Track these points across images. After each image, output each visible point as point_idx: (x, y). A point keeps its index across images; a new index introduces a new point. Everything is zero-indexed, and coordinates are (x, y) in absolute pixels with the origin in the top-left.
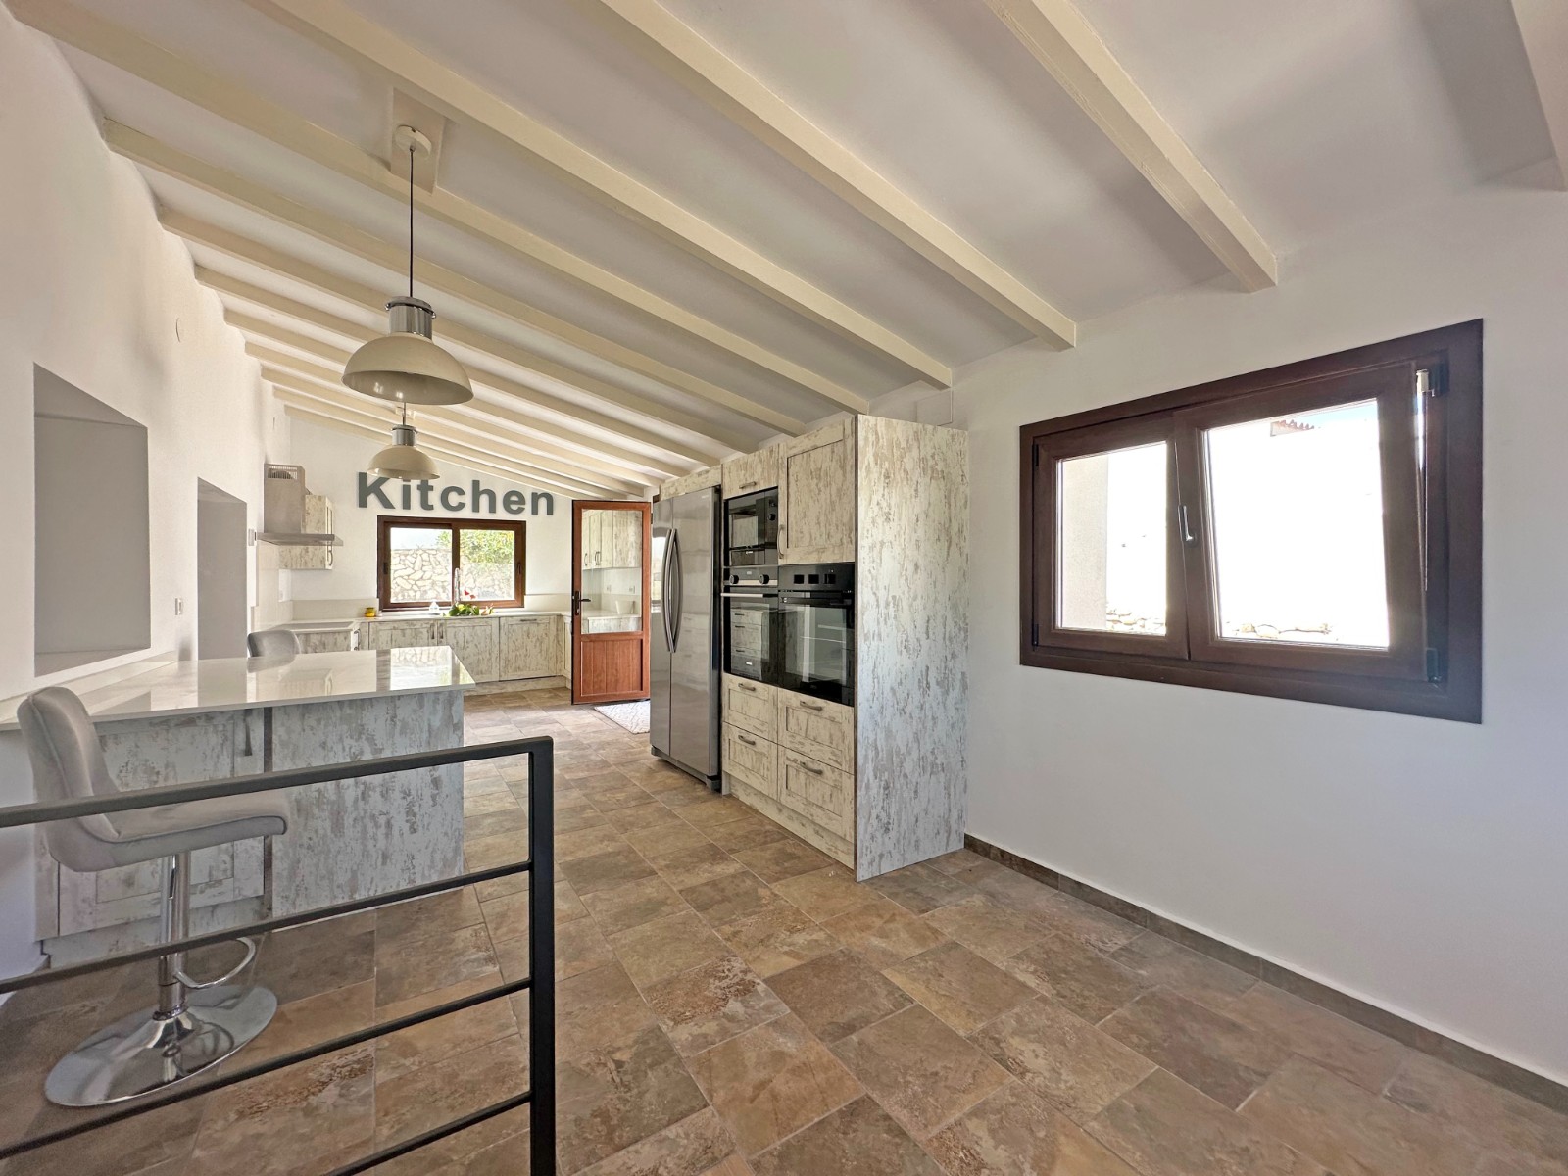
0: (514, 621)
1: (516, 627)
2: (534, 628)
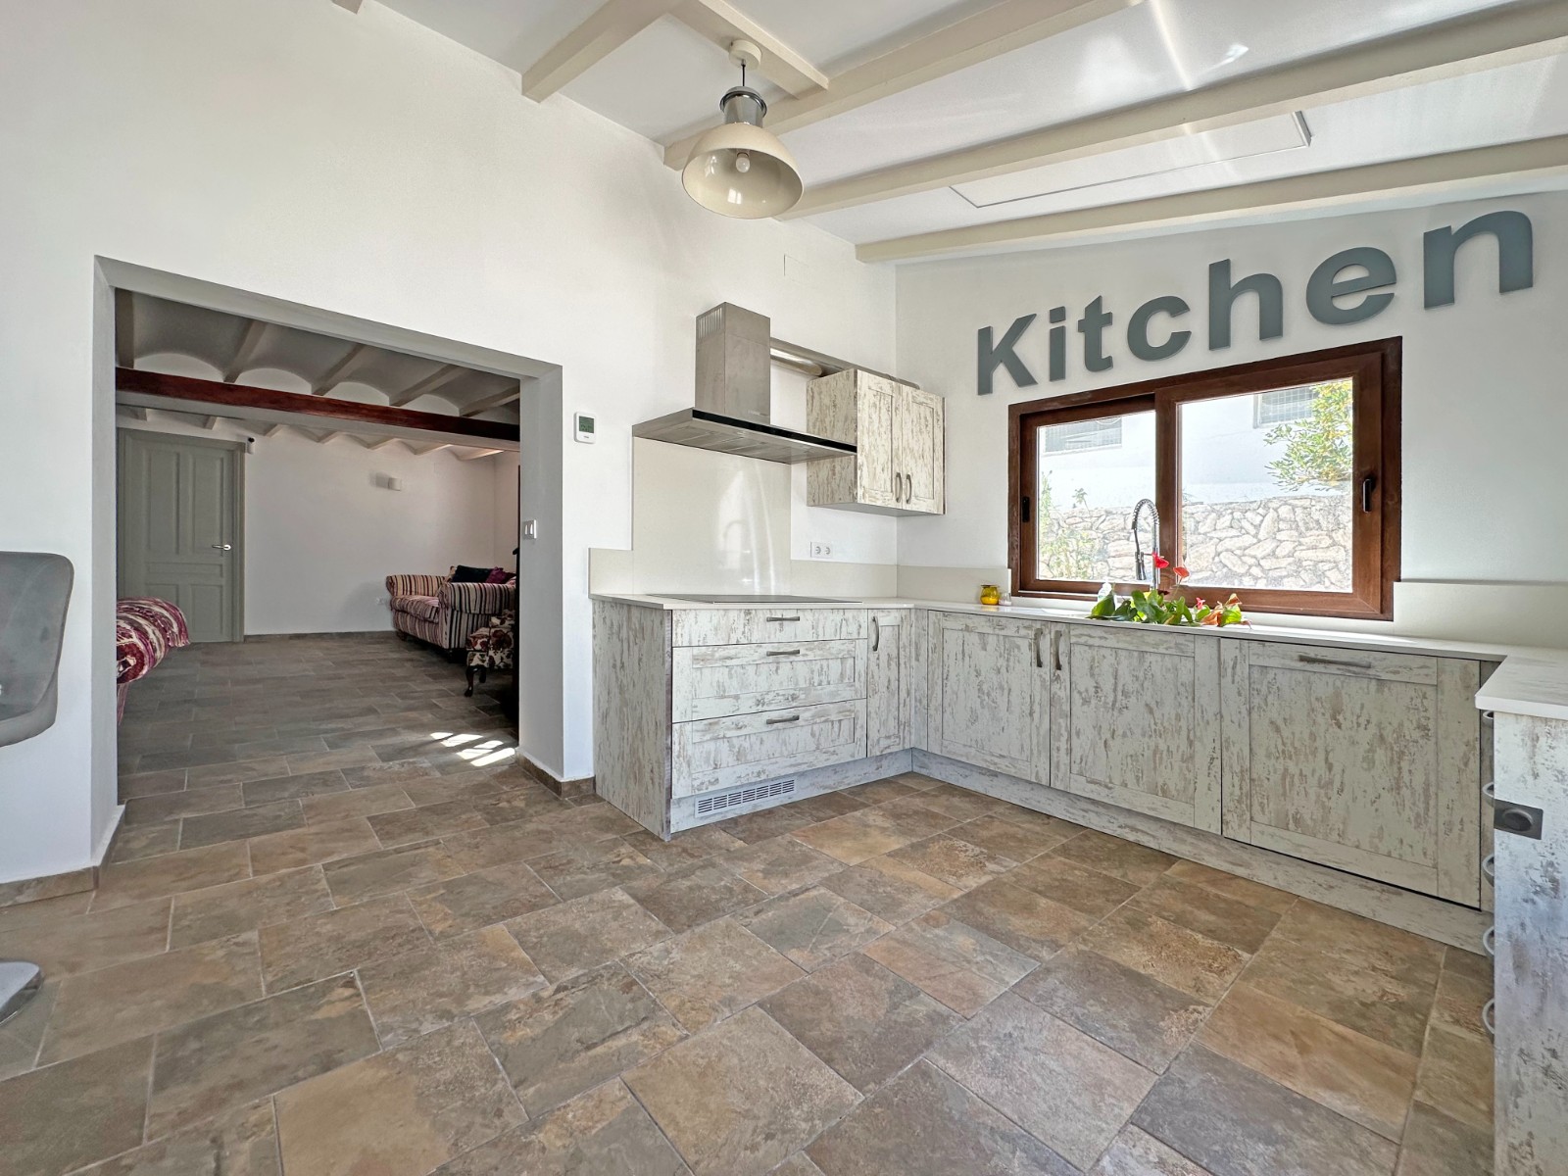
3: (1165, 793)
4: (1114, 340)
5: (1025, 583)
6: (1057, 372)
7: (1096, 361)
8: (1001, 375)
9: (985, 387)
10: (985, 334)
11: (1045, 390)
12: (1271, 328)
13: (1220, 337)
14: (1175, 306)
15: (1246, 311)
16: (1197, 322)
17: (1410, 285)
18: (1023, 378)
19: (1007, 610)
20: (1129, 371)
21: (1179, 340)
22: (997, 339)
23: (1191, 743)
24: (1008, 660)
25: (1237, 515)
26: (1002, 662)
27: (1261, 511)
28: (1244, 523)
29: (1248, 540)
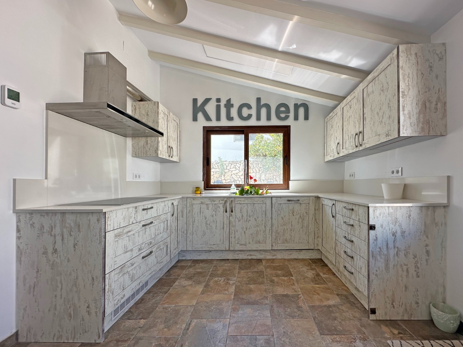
0: (283, 201)
1: (284, 206)
2: (297, 207)
3: (259, 242)
4: (234, 112)
5: (208, 186)
6: (218, 119)
7: (230, 118)
8: (200, 115)
9: (195, 119)
10: (195, 101)
11: (214, 123)
12: (269, 118)
13: (258, 118)
14: (249, 107)
15: (264, 111)
16: (253, 112)
17: (292, 114)
18: (208, 118)
19: (204, 195)
20: (237, 122)
21: (250, 116)
22: (199, 103)
23: (265, 227)
24: (216, 212)
25: (235, 164)
26: (214, 213)
27: (240, 164)
28: (236, 166)
29: (237, 171)
